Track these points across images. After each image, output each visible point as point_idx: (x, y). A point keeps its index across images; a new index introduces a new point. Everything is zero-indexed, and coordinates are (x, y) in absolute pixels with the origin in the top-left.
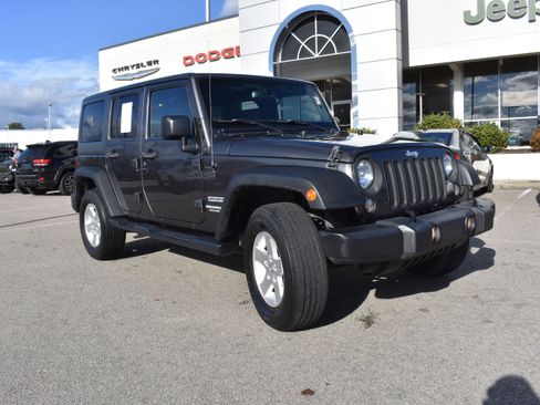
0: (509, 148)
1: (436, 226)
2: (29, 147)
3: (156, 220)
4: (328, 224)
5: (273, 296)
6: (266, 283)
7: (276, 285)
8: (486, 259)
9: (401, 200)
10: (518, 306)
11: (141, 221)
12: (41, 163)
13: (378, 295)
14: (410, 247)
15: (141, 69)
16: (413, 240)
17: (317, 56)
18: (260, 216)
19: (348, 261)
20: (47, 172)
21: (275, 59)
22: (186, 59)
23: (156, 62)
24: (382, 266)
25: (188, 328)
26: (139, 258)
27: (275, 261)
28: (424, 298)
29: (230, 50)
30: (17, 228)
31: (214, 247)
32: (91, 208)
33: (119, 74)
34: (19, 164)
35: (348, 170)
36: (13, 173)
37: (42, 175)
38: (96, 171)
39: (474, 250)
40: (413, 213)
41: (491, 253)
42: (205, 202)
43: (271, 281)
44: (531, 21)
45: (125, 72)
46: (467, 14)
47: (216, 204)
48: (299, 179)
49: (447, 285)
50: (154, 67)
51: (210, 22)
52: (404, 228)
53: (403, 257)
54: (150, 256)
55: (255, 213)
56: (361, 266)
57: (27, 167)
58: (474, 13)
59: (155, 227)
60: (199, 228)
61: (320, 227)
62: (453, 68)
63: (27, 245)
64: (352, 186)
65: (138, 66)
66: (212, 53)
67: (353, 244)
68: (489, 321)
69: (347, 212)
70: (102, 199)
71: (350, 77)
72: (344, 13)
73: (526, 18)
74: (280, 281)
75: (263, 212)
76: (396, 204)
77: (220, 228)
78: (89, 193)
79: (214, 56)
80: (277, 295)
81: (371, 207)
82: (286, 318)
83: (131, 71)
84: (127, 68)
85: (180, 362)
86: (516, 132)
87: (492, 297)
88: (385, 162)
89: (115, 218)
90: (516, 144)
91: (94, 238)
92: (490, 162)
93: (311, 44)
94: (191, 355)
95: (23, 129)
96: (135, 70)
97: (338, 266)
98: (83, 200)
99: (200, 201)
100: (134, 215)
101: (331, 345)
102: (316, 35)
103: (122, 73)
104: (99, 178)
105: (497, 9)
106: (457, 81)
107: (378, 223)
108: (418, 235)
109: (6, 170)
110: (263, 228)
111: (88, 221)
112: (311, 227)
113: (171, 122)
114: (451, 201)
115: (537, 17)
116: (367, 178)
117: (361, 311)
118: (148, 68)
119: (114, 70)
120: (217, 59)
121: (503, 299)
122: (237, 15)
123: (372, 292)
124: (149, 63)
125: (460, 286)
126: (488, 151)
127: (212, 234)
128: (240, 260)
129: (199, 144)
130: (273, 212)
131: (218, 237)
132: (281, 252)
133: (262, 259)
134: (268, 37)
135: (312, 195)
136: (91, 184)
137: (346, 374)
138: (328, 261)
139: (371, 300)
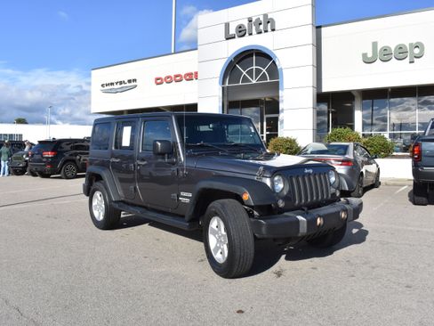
0: (395, 154)
1: (320, 217)
2: (40, 142)
3: (144, 204)
4: (256, 213)
5: (221, 256)
6: (217, 248)
7: (223, 250)
8: (361, 237)
9: (300, 200)
10: (373, 268)
11: (134, 205)
12: (49, 154)
13: (287, 259)
14: (303, 229)
15: (123, 85)
16: (305, 225)
17: (254, 82)
18: (214, 207)
19: (266, 236)
20: (53, 162)
21: (223, 83)
22: (158, 79)
23: (134, 80)
24: (288, 240)
25: (167, 275)
26: (129, 229)
27: (222, 235)
28: (316, 261)
29: (190, 74)
30: (36, 204)
31: (185, 225)
32: (98, 194)
33: (106, 88)
34: (32, 155)
35: (268, 181)
36: (26, 161)
37: (50, 163)
38: (103, 169)
39: (355, 231)
40: (306, 209)
41: (366, 233)
42: (179, 196)
43: (220, 247)
44: (411, 62)
45: (111, 87)
46: (364, 55)
47: (186, 197)
48: (239, 187)
49: (331, 253)
50: (132, 84)
51: (175, 53)
52: (300, 218)
53: (300, 235)
54: (136, 228)
55: (211, 205)
56: (275, 240)
57: (37, 157)
58: (370, 55)
59: (144, 210)
60: (174, 211)
61: (251, 215)
62: (354, 94)
63: (48, 217)
64: (270, 192)
65: (121, 83)
66: (176, 76)
67: (270, 227)
68: (353, 276)
69: (267, 207)
70: (106, 189)
71: (278, 97)
72: (274, 52)
73: (408, 60)
74: (225, 247)
75: (216, 204)
76: (297, 202)
77: (188, 213)
78: (97, 184)
79: (178, 78)
80: (224, 256)
81: (281, 204)
82: (229, 270)
83: (115, 86)
84: (112, 84)
85: (165, 294)
86: (399, 142)
87: (358, 262)
88: (291, 177)
89: (115, 202)
90: (401, 151)
91: (99, 214)
92: (377, 166)
93: (250, 73)
94: (170, 290)
95: (26, 123)
96: (119, 86)
97: (260, 239)
98: (92, 188)
99: (175, 195)
100: (129, 201)
101: (255, 287)
102: (254, 67)
103: (108, 87)
104: (105, 174)
105: (386, 52)
106: (358, 103)
107: (286, 214)
108: (308, 222)
109: (21, 158)
110: (216, 214)
111: (95, 203)
112: (245, 215)
113: (159, 144)
114: (333, 200)
115: (415, 59)
116: (280, 186)
117: (275, 268)
118: (128, 84)
119: (102, 85)
120: (181, 80)
121: (366, 263)
122: (196, 49)
123: (284, 256)
124: (130, 81)
125: (340, 254)
126: (376, 158)
127: (183, 216)
128: (200, 234)
129: (176, 158)
130: (223, 205)
131: (187, 218)
132: (227, 229)
133: (215, 233)
134: (219, 67)
135: (246, 197)
136: (99, 178)
137: (263, 303)
138: (255, 236)
139: (282, 261)
